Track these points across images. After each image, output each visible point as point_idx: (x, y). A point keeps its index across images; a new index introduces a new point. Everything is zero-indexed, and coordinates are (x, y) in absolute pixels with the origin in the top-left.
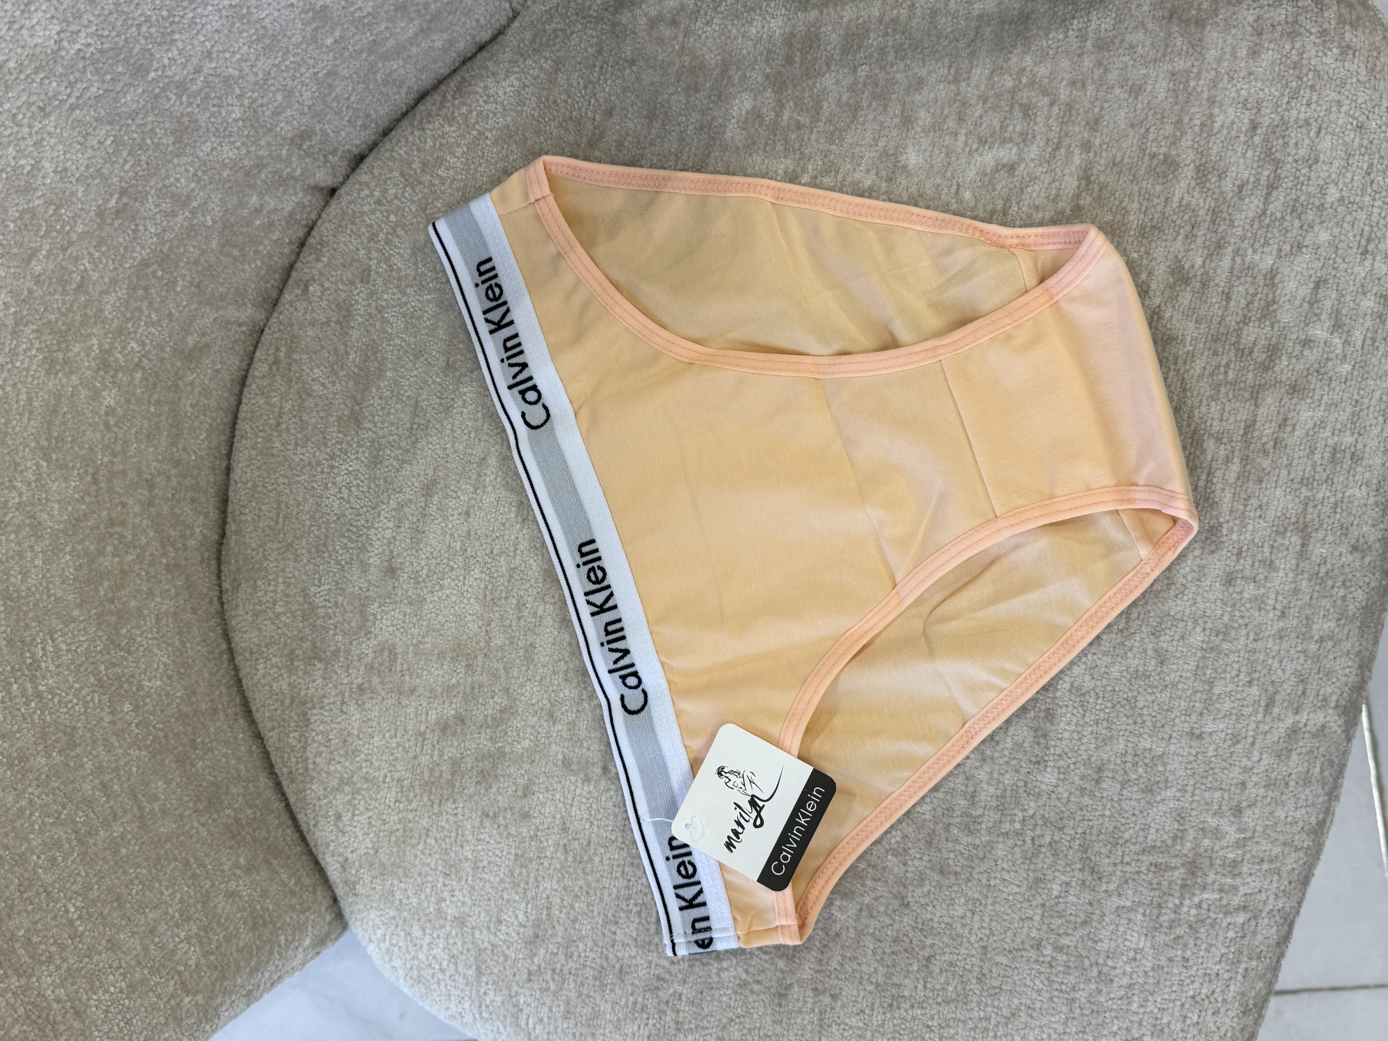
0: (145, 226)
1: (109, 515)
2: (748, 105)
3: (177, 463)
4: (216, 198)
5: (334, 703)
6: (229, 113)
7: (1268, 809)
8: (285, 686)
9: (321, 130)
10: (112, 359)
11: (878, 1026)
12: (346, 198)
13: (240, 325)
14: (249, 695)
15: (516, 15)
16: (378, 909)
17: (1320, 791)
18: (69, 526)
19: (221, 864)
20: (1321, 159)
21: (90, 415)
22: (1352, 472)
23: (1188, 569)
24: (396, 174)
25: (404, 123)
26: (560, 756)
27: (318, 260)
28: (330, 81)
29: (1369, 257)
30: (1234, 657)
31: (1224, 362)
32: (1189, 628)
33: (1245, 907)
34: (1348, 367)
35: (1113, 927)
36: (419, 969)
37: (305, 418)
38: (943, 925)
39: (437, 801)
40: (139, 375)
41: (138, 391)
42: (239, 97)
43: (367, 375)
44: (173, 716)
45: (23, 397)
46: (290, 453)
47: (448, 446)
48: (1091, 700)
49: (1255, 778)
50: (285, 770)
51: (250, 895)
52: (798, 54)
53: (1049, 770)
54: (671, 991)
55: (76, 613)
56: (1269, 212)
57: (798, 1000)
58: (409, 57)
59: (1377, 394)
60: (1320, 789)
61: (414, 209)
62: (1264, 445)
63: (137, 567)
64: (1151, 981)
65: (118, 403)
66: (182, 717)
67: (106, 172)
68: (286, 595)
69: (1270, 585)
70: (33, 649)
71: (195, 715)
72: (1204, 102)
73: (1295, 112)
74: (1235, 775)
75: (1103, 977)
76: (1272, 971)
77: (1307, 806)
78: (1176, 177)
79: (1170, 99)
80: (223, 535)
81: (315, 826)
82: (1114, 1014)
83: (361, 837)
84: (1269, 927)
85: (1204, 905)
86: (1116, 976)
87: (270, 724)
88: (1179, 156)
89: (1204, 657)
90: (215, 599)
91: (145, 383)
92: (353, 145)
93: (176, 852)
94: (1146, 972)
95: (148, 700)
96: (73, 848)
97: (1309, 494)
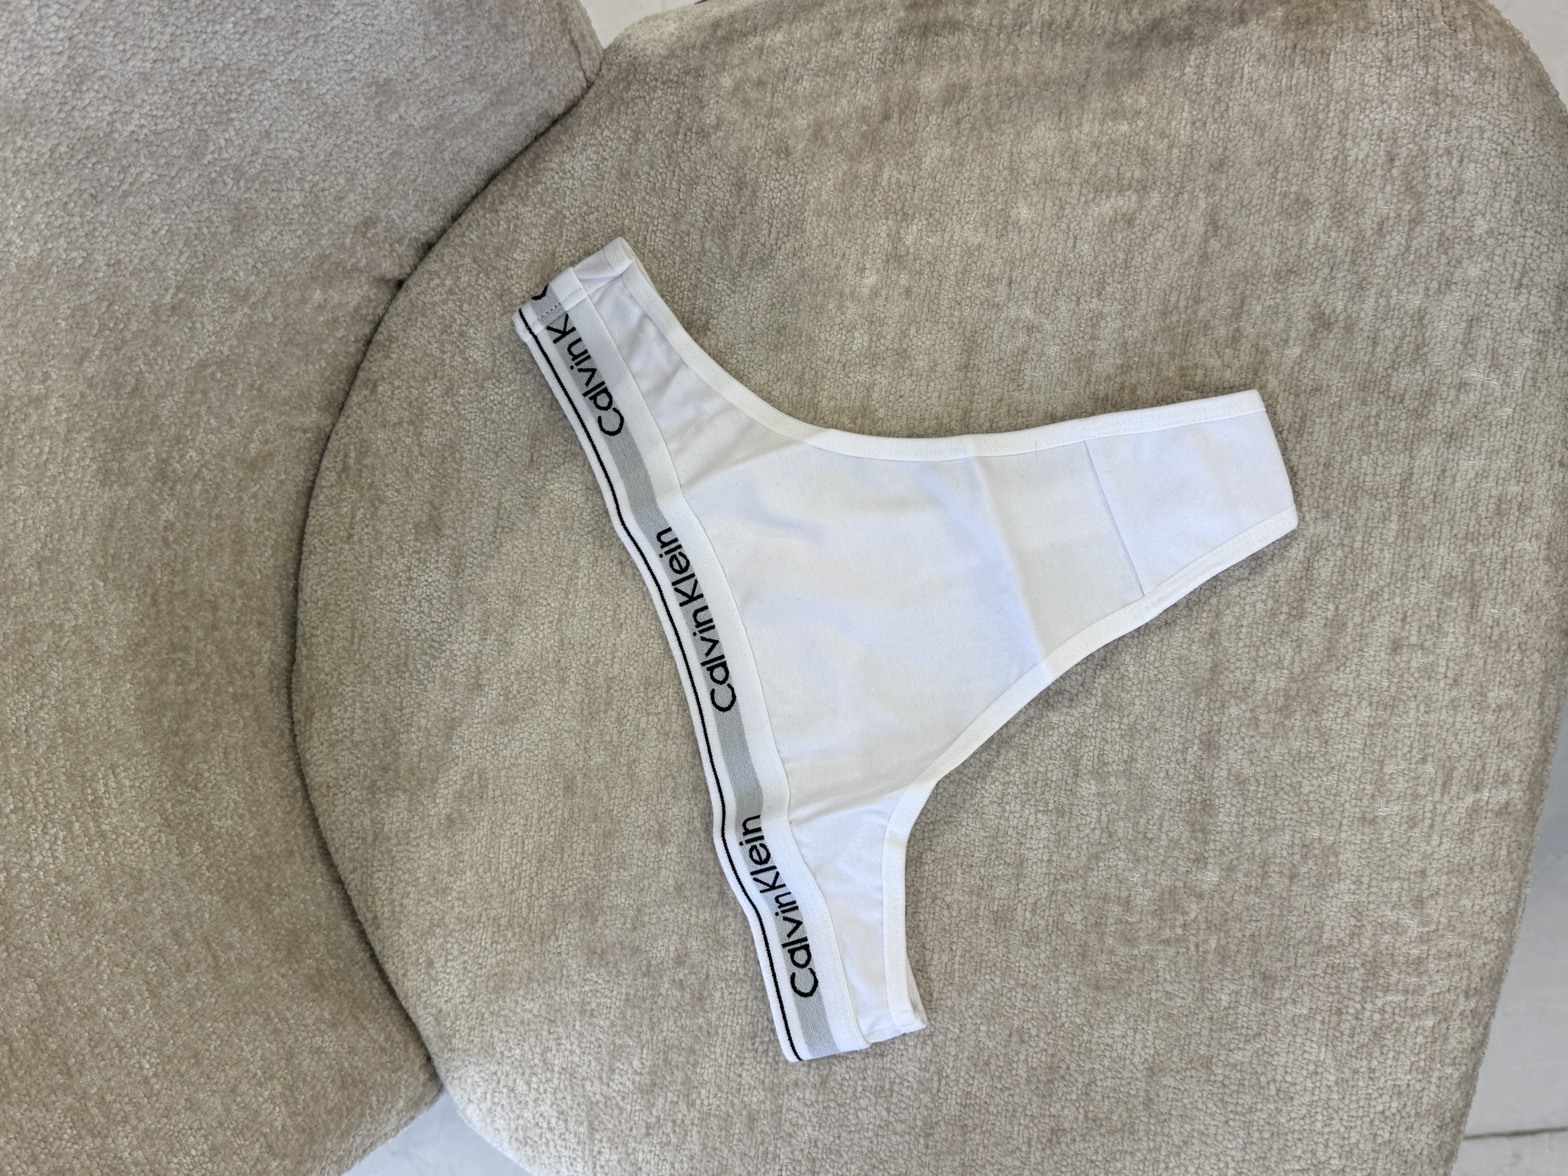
0: (202, 323)
1: (170, 639)
3: (242, 584)
4: (276, 291)
5: (421, 837)
6: (289, 199)
7: (1452, 897)
8: (367, 822)
9: (387, 216)
10: (170, 469)
11: (1037, 1164)
12: (415, 290)
13: (305, 431)
14: (327, 835)
15: (590, 85)
16: (477, 1064)
17: (1509, 876)
18: (129, 652)
19: (305, 1018)
20: (1466, 190)
21: (148, 531)
22: (1520, 524)
23: (1348, 639)
24: (468, 260)
25: (476, 207)
26: (671, 882)
27: (387, 357)
28: (394, 161)
29: (1524, 291)
30: (1404, 732)
31: (1374, 413)
32: (1354, 703)
33: (1434, 1010)
34: (1508, 411)
35: (1290, 1038)
36: (525, 1129)
37: (379, 527)
38: (1102, 1047)
39: (538, 940)
40: (198, 487)
41: (198, 505)
42: (300, 180)
43: (444, 478)
44: (245, 859)
45: (77, 511)
46: (364, 567)
47: (536, 549)
48: (1252, 788)
49: (1435, 864)
50: (369, 916)
51: (337, 1052)
53: (1210, 867)
55: (138, 746)
56: (1412, 249)
57: (946, 1140)
58: (478, 133)
59: (1542, 438)
60: (1508, 873)
62: (1423, 499)
63: (202, 696)
64: (1335, 1096)
65: (177, 517)
66: (256, 860)
67: (160, 264)
68: (365, 722)
69: (1438, 651)
70: (94, 785)
71: (269, 858)
72: (1334, 134)
73: (1434, 141)
74: (1414, 862)
75: (1282, 1095)
76: (1469, 1081)
77: (1495, 893)
78: (1310, 217)
79: (1298, 134)
80: (293, 661)
81: (404, 975)
82: (1296, 1136)
83: (455, 985)
84: (1462, 1029)
85: (1388, 1009)
86: (1296, 1093)
87: (351, 866)
88: (1311, 194)
89: (1372, 734)
90: (287, 731)
91: (205, 495)
92: (420, 233)
93: (255, 1005)
94: (1329, 1087)
95: (219, 841)
96: (145, 999)
97: (1476, 550)
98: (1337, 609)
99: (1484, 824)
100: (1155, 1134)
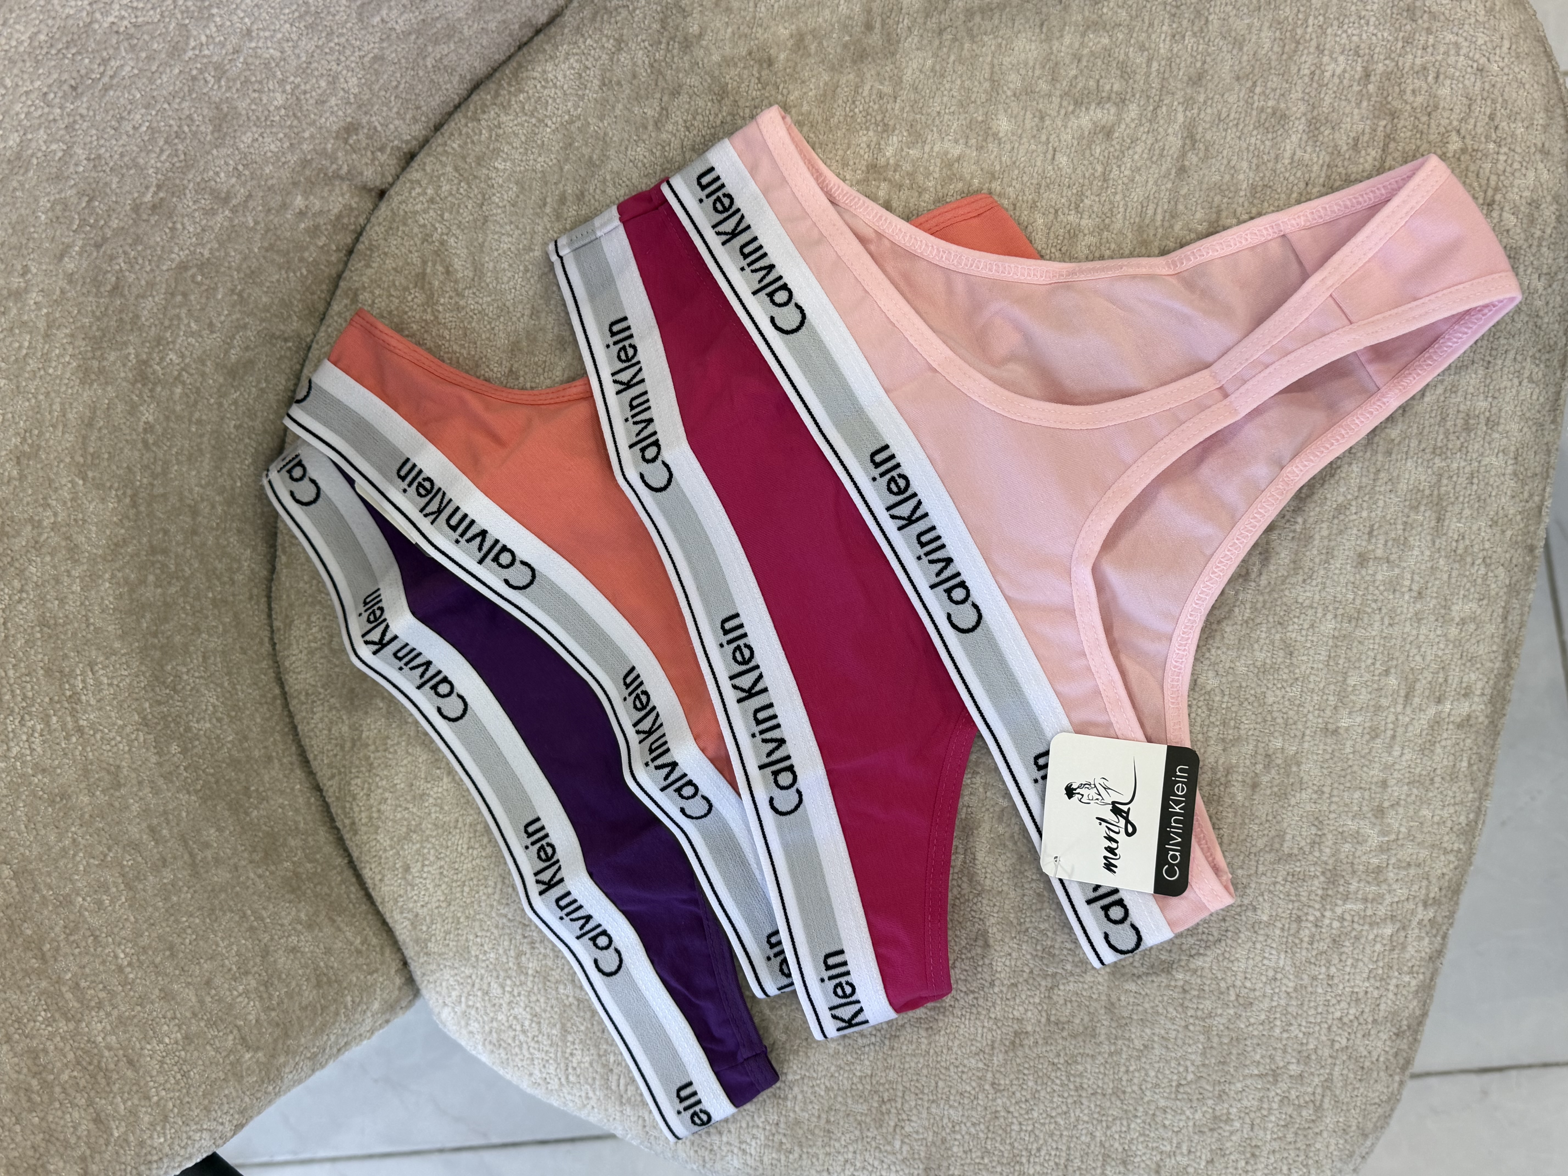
0: (183, 224)
1: (150, 541)
3: (222, 490)
4: (258, 196)
5: (399, 743)
6: (271, 100)
7: (1412, 808)
8: (345, 729)
9: (368, 122)
10: (150, 370)
11: (1000, 1066)
12: (397, 199)
13: (286, 340)
14: (306, 742)
16: (452, 968)
17: (1469, 788)
18: (108, 551)
19: (281, 918)
20: (1441, 106)
21: (127, 432)
22: (1488, 439)
23: (1315, 552)
24: (449, 169)
25: (458, 116)
27: (368, 266)
28: (376, 66)
29: (1495, 206)
30: (1368, 644)
32: (1319, 615)
33: (1393, 917)
36: (499, 1032)
40: (178, 390)
41: (178, 408)
42: (282, 82)
44: (223, 762)
45: (57, 407)
48: (1217, 698)
49: (1396, 775)
51: (312, 952)
52: (879, 19)
55: (117, 645)
58: (461, 40)
60: (1468, 785)
63: (181, 600)
64: (1294, 1002)
65: (157, 419)
66: (234, 763)
67: (141, 161)
69: (1405, 565)
70: (72, 681)
71: (247, 762)
72: (1312, 50)
73: (1410, 56)
74: (1376, 772)
75: (1241, 1001)
76: (1427, 989)
77: (1455, 804)
78: (1286, 131)
79: (1276, 49)
80: (273, 570)
81: (381, 880)
82: (1255, 1041)
83: (431, 890)
84: (1420, 938)
85: (1348, 917)
86: (1256, 998)
87: (329, 773)
88: (1288, 108)
89: (1336, 646)
90: (266, 640)
91: (185, 399)
92: (402, 141)
93: (231, 903)
94: (1288, 993)
95: (197, 743)
96: (121, 892)
97: (1444, 464)
98: (1305, 522)
99: (1445, 735)
100: (1116, 1038)
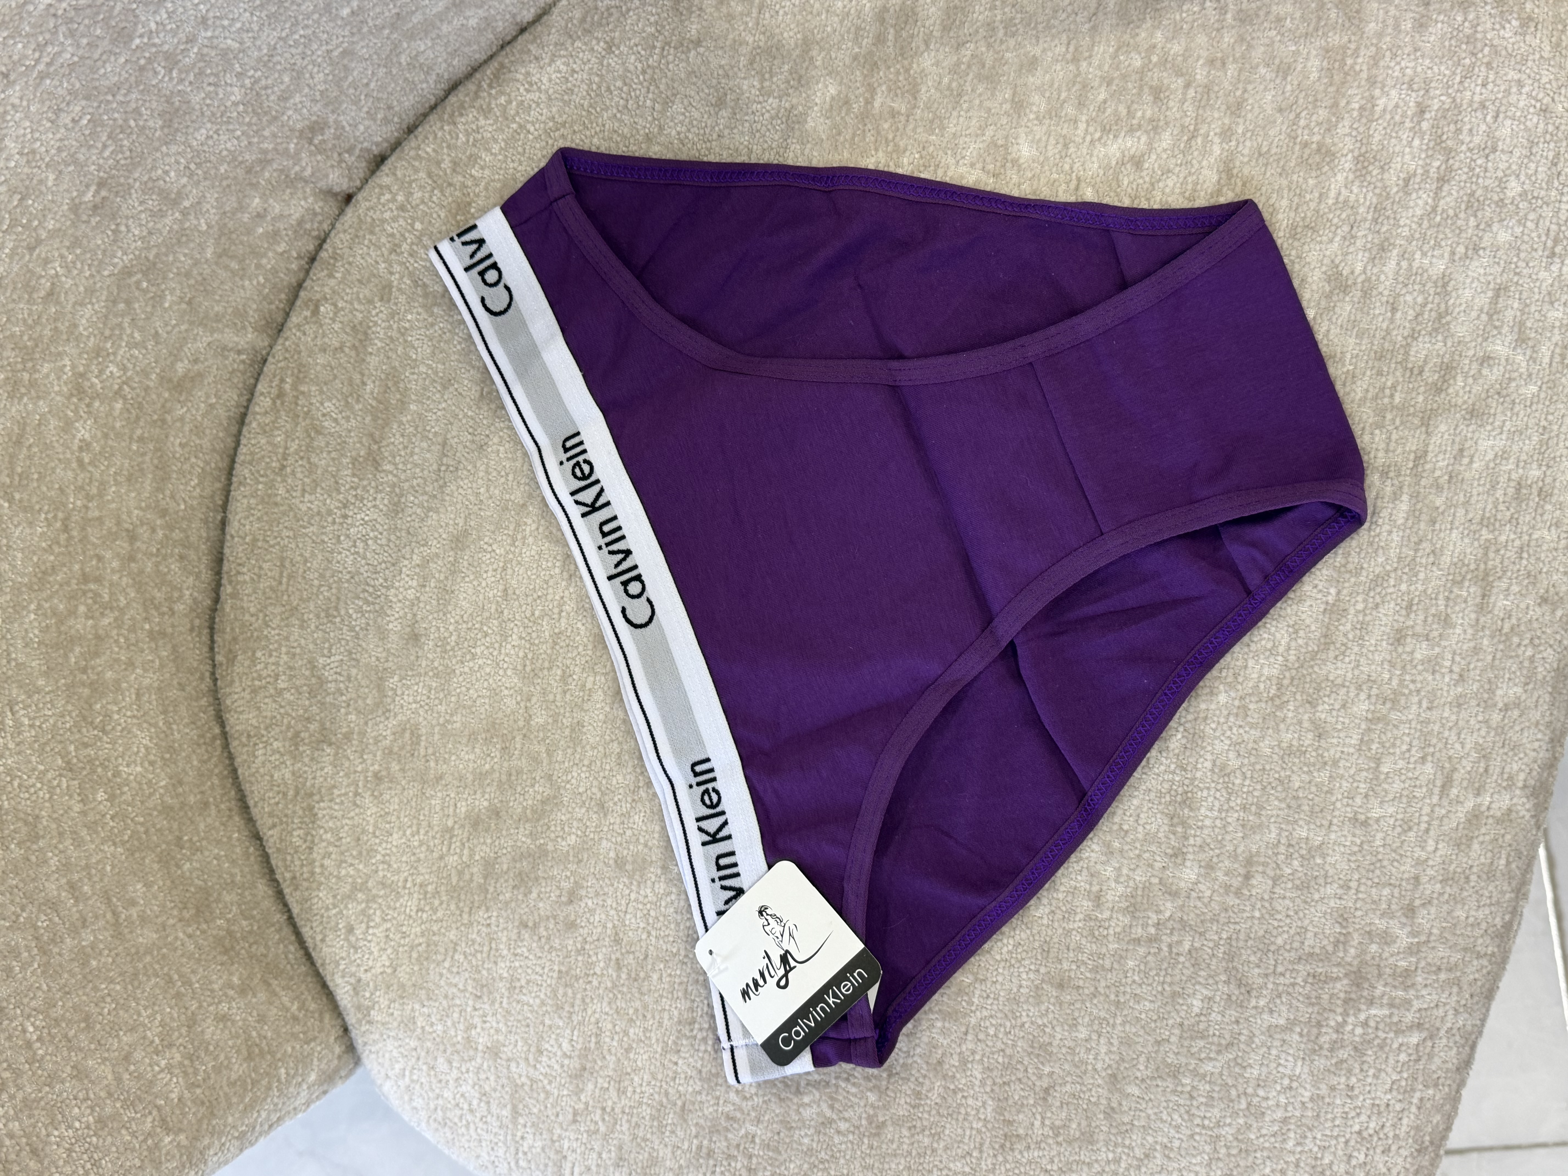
0: (127, 226)
1: (82, 569)
2: (833, 90)
3: (164, 513)
4: (212, 197)
5: (346, 794)
6: (227, 95)
7: (1445, 907)
8: (288, 776)
9: (336, 122)
10: (87, 384)
12: (364, 205)
13: (239, 353)
14: (246, 787)
16: (396, 1038)
17: (1506, 887)
18: (35, 580)
19: (211, 983)
20: (1500, 148)
21: (60, 450)
22: (1540, 511)
23: (1349, 626)
24: (422, 174)
25: (434, 118)
26: (612, 854)
27: (331, 276)
28: (345, 62)
29: (1557, 260)
30: (1404, 728)
31: (1389, 384)
32: (1352, 695)
33: (1419, 1026)
34: (1534, 389)
35: (1264, 1049)
36: (444, 1110)
37: (314, 459)
38: (1064, 1050)
39: (466, 909)
40: (119, 406)
41: (118, 425)
42: (239, 75)
43: (386, 409)
44: (155, 809)
46: (296, 501)
47: (482, 490)
48: (1238, 781)
49: (1430, 872)
50: (288, 875)
51: (244, 1020)
52: (892, 31)
53: (1188, 863)
54: (743, 1131)
55: (41, 682)
56: (1439, 209)
57: (892, 1141)
58: (439, 37)
60: (1506, 884)
61: (443, 215)
62: (1436, 479)
63: (115, 632)
64: (1310, 1114)
65: (94, 437)
67: (81, 157)
68: (291, 668)
69: (1446, 643)
71: (181, 808)
72: (1363, 83)
73: (1468, 93)
75: (1252, 1110)
76: (1452, 1102)
77: (1491, 904)
78: (1332, 169)
79: (1323, 79)
80: (217, 600)
81: (323, 940)
82: (1265, 1154)
83: (376, 954)
84: (1447, 1048)
85: (1371, 1023)
86: (1269, 1108)
87: (270, 822)
88: (1334, 145)
89: (1369, 729)
90: (207, 674)
91: (126, 415)
92: (373, 143)
93: (157, 967)
94: (1303, 1103)
95: (126, 789)
96: (33, 957)
97: (1491, 536)
98: (1339, 593)
99: (1483, 830)
100: (1115, 1145)
